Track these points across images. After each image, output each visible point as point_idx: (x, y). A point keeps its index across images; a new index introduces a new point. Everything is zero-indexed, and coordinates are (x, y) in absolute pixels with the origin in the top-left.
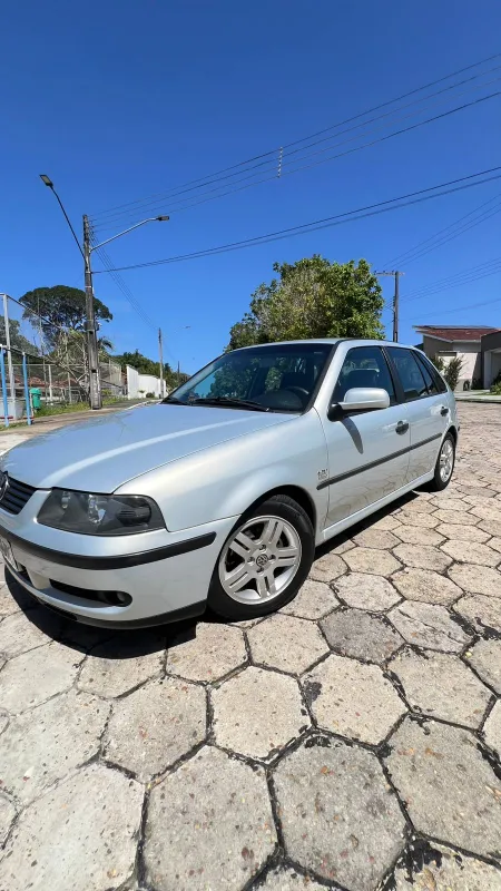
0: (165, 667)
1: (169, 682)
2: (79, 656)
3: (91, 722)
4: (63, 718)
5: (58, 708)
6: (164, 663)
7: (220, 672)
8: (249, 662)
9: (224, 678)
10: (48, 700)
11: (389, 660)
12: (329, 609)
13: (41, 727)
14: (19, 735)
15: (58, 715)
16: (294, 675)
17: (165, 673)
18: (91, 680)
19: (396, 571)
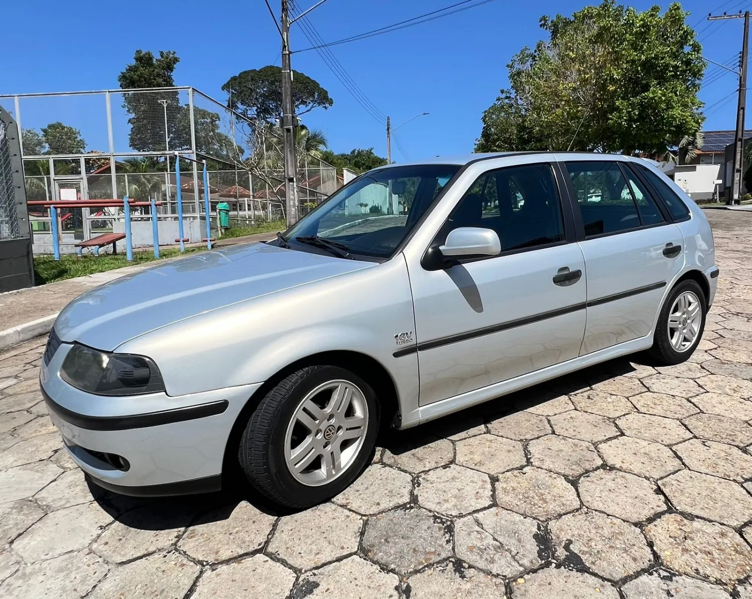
0: (178, 541)
1: (173, 556)
2: (109, 518)
3: (83, 581)
4: (62, 575)
5: (64, 564)
6: (179, 537)
7: (225, 554)
8: (262, 550)
9: (227, 562)
10: (60, 555)
11: (416, 572)
12: (392, 505)
13: (41, 578)
14: (20, 582)
15: (61, 570)
16: (297, 571)
17: (175, 547)
18: (106, 543)
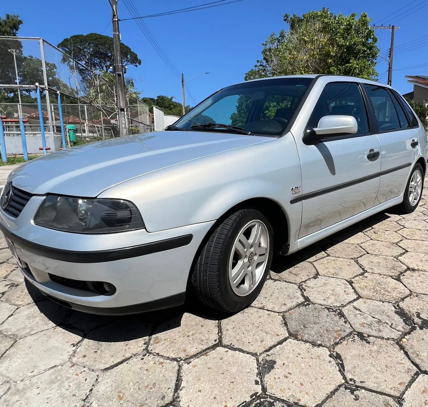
0: (147, 347)
1: (149, 358)
2: (78, 338)
3: (78, 386)
4: (55, 386)
5: (53, 377)
6: (147, 344)
7: (193, 351)
8: (219, 343)
9: (196, 356)
10: (45, 371)
11: (337, 344)
12: (294, 304)
13: (38, 391)
14: (17, 397)
15: (52, 382)
16: (254, 355)
17: (147, 351)
18: (84, 356)
19: (357, 276)
